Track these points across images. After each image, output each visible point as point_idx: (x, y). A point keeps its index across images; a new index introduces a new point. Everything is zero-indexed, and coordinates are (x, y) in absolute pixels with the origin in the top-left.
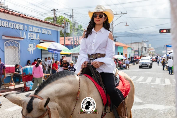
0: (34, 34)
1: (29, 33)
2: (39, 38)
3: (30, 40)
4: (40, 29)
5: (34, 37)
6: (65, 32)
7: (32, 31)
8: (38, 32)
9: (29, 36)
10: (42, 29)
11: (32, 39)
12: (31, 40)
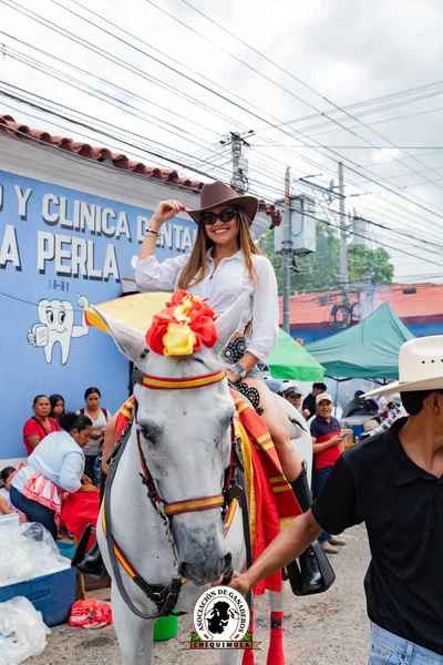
0: (77, 240)
1: (42, 235)
2: (114, 270)
3: (51, 275)
4: (122, 216)
5: (75, 260)
6: (287, 247)
7: (69, 223)
8: (110, 232)
9: (42, 255)
10: (140, 219)
11: (66, 269)
12: (60, 279)
